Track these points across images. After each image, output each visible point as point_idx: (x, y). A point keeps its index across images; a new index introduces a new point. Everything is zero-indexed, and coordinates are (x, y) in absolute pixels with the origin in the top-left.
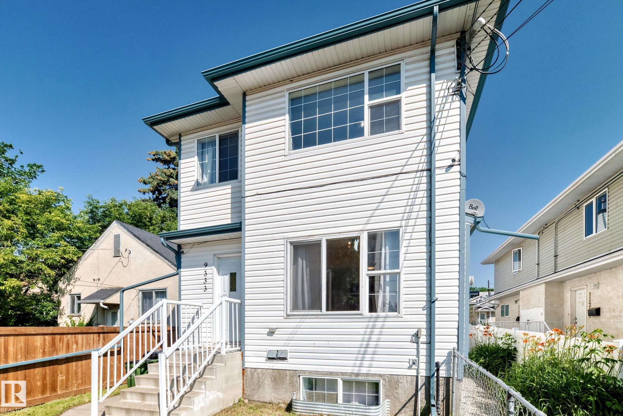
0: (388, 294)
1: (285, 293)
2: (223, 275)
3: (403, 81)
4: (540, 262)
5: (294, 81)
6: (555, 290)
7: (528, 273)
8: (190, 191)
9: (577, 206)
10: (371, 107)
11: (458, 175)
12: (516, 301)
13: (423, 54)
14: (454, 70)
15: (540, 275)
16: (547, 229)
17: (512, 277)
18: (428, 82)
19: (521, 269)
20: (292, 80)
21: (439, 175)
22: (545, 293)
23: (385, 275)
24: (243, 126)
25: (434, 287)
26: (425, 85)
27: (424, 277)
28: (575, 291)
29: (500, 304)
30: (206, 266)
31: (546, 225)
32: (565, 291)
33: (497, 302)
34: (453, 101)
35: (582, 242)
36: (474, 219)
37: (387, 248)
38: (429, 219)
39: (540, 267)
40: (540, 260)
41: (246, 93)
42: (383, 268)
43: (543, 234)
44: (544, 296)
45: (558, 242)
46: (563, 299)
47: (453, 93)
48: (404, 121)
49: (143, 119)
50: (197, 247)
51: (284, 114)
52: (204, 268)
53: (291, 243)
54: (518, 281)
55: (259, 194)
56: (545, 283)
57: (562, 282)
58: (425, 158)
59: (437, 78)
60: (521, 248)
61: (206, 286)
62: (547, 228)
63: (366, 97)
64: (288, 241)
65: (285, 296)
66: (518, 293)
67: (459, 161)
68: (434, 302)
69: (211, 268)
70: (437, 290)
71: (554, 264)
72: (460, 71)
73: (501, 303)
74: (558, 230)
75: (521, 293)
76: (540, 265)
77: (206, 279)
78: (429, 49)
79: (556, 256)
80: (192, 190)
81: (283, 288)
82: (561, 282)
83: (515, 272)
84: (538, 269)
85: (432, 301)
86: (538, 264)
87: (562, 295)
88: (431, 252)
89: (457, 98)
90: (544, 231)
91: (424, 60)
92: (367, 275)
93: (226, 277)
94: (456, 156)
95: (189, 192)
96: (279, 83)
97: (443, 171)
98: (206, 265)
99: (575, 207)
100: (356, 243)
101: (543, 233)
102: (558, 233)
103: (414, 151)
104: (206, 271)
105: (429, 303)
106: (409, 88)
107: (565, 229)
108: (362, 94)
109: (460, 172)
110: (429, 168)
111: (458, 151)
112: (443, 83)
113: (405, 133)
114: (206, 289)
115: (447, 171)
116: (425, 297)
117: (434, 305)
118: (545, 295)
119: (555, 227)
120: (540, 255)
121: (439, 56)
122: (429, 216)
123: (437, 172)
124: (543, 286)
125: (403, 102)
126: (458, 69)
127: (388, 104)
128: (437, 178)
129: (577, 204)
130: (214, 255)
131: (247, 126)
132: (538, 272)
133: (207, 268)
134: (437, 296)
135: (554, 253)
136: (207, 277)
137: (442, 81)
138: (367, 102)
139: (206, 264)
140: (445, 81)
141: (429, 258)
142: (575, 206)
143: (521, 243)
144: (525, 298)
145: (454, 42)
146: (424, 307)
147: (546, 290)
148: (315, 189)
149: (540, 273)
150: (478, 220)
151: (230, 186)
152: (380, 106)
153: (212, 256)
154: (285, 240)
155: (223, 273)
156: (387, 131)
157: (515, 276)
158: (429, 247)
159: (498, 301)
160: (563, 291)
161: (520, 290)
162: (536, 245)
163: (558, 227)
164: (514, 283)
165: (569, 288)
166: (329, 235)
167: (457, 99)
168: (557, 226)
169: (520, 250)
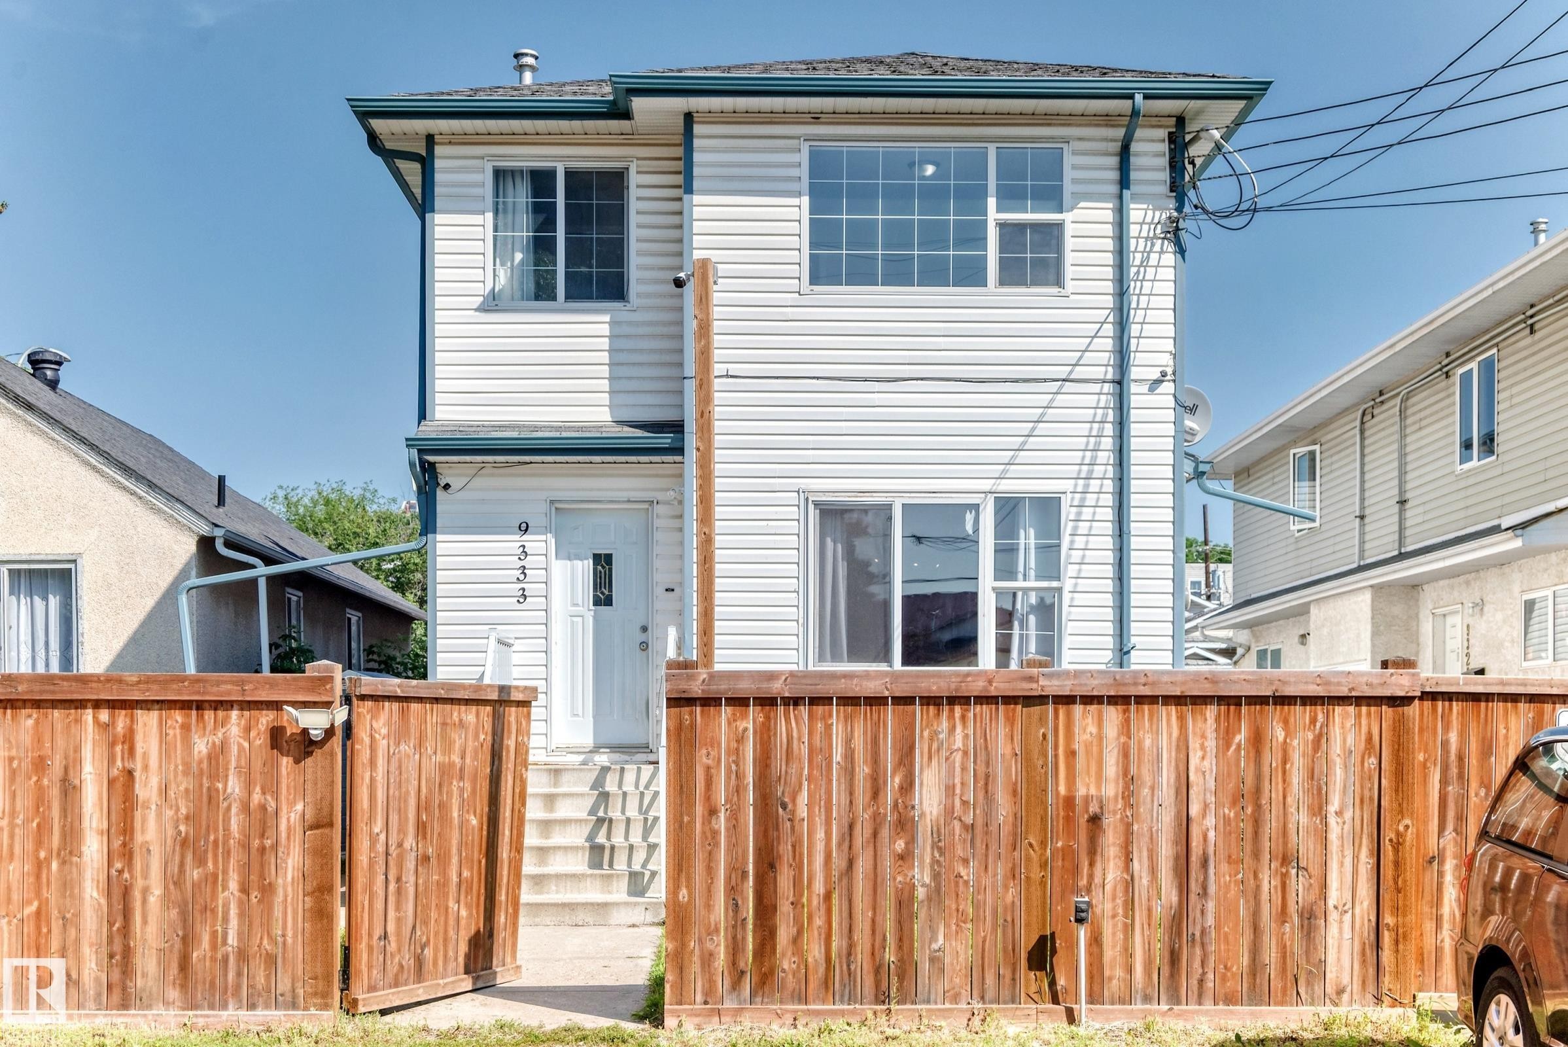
0: (1033, 632)
1: (801, 621)
2: (569, 559)
3: (1068, 188)
4: (1367, 512)
5: (821, 120)
6: (1397, 610)
7: (1338, 539)
8: (476, 310)
9: (1445, 370)
10: (1002, 226)
11: (1171, 402)
12: (1303, 636)
13: (1106, 140)
14: (1164, 189)
15: (1367, 554)
16: (1385, 407)
17: (1292, 548)
18: (1117, 202)
19: (1317, 524)
20: (818, 118)
21: (1138, 396)
22: (1373, 618)
23: (1026, 591)
24: (686, 197)
25: (1129, 621)
26: (1110, 205)
27: (1109, 600)
28: (1442, 618)
29: (1253, 647)
30: (526, 530)
31: (1381, 393)
32: (1421, 616)
33: (1243, 637)
34: (1162, 252)
35: (1452, 478)
36: (1194, 464)
37: (1032, 532)
38: (1118, 483)
39: (1367, 528)
40: (1367, 503)
41: (695, 115)
42: (1020, 576)
43: (1375, 420)
44: (1369, 627)
45: (1409, 458)
46: (1418, 638)
47: (1162, 236)
48: (1069, 272)
49: (348, 100)
50: (492, 475)
51: (800, 194)
52: (517, 537)
53: (817, 504)
54: (1307, 566)
55: (732, 377)
56: (1371, 586)
57: (1415, 587)
58: (1110, 357)
59: (1136, 198)
60: (1317, 447)
61: (524, 590)
62: (1382, 402)
63: (992, 202)
64: (811, 499)
65: (801, 629)
66: (1303, 611)
67: (1174, 374)
68: (1128, 652)
69: (543, 537)
70: (1135, 628)
71: (1396, 528)
72: (1174, 194)
73: (1256, 637)
74: (1409, 421)
75: (1314, 610)
76: (1367, 520)
77: (524, 567)
78: (1120, 133)
79: (1402, 502)
80: (482, 309)
81: (795, 609)
82: (1413, 587)
83: (1299, 531)
84: (1362, 534)
85: (1125, 650)
86: (1362, 517)
87: (1415, 628)
88: (1121, 549)
89: (1170, 247)
90: (1376, 412)
91: (1106, 154)
92: (994, 589)
93: (578, 563)
94: (1167, 360)
95: (472, 312)
96: (783, 115)
97: (1145, 388)
98: (524, 528)
99: (1440, 369)
100: (969, 517)
101: (1373, 417)
102: (1408, 431)
103: (1093, 337)
104: (524, 546)
105: (1118, 654)
106: (1082, 204)
107: (1424, 423)
108: (981, 194)
109: (1175, 397)
110: (1118, 378)
111: (1171, 352)
112: (1146, 210)
113: (1072, 297)
114: (525, 597)
115: (1152, 390)
116: (1109, 642)
117: (1129, 659)
118: (1373, 623)
119: (1400, 411)
120: (1367, 485)
121: (1137, 155)
122: (1118, 476)
123: (1134, 388)
124: (1367, 596)
125: (1069, 230)
126: (1172, 191)
127: (1036, 227)
128: (1135, 401)
129: (1443, 363)
130: (552, 502)
131: (697, 199)
132: (1362, 542)
133: (525, 537)
134: (1133, 640)
135: (1396, 491)
136: (529, 562)
137: (1145, 206)
138: (993, 215)
139: (524, 525)
140: (1151, 207)
141: (1118, 561)
142: (1439, 366)
143: (1316, 429)
144: (1325, 631)
145: (1163, 133)
146: (1109, 662)
147: (1374, 609)
148: (877, 386)
149: (1367, 546)
150: (1202, 468)
151: (607, 318)
152: (1021, 227)
153: (544, 507)
154: (802, 495)
155: (569, 553)
156: (1035, 283)
157: (1300, 545)
158: (1118, 540)
159: (1246, 632)
160: (1417, 615)
161: (1310, 602)
162: (1355, 452)
163: (1409, 412)
164: (1298, 569)
165: (1431, 607)
166: (908, 495)
167: (1170, 249)
168: (1406, 409)
169: (1312, 454)
